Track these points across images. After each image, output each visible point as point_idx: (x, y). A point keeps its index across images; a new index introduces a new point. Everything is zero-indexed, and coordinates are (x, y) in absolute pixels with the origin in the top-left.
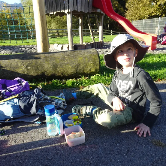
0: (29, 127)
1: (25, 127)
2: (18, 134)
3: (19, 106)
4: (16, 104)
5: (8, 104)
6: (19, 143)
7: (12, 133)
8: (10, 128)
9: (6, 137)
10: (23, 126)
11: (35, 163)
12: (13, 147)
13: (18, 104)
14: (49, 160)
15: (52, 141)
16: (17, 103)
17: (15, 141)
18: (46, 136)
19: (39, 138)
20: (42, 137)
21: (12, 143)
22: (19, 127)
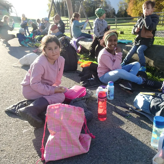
0: (148, 126)
1: (145, 124)
2: (135, 125)
3: (149, 103)
4: (148, 101)
5: (144, 97)
6: (127, 131)
7: (132, 122)
8: (136, 117)
9: (127, 121)
10: (145, 122)
11: (117, 152)
12: (121, 130)
13: (150, 102)
14: (126, 159)
15: (147, 150)
16: (150, 100)
17: (127, 128)
18: (149, 143)
19: (142, 140)
20: (145, 140)
21: (124, 127)
22: (141, 121)
